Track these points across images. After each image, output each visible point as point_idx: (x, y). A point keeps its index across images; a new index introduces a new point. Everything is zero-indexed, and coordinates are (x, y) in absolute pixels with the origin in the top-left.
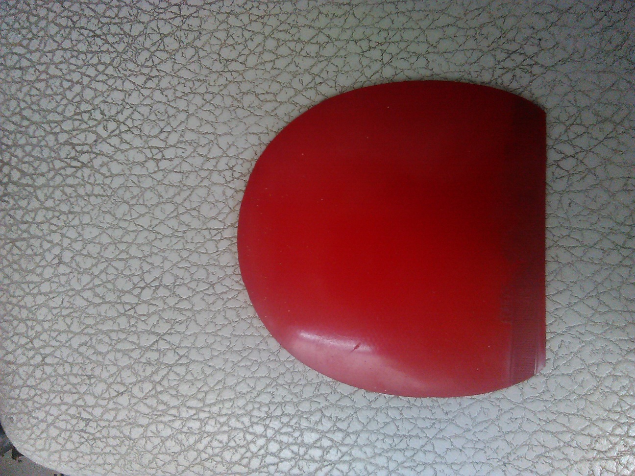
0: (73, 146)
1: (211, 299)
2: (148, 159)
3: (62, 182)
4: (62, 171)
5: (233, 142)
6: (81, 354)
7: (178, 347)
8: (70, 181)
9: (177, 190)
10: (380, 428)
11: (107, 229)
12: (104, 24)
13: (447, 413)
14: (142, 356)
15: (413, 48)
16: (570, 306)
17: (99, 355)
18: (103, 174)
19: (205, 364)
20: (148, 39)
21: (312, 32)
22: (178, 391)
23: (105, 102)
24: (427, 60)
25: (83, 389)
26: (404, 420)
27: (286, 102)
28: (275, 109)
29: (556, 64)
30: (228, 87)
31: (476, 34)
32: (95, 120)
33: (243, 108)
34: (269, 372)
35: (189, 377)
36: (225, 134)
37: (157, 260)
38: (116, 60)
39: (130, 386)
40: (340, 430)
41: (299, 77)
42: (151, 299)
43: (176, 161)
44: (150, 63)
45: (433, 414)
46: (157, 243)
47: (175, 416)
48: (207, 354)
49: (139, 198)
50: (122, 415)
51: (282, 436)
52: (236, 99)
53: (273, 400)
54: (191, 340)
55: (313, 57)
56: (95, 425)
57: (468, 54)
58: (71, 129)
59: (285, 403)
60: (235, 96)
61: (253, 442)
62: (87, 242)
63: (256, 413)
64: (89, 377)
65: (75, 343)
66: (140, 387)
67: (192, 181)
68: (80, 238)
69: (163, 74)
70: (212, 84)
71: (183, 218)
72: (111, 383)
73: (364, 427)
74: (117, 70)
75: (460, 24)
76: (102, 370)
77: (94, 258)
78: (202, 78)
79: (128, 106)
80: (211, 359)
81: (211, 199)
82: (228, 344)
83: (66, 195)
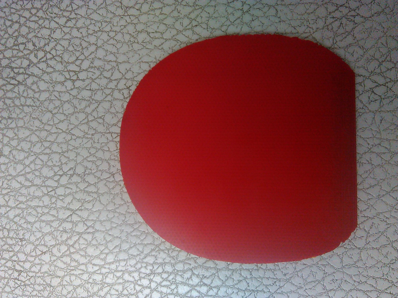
0: (12, 69)
1: (111, 185)
2: (66, 79)
3: (3, 95)
4: (4, 88)
5: (130, 69)
6: (16, 223)
8: (9, 95)
9: (88, 103)
11: (36, 130)
13: (285, 275)
14: (60, 226)
16: (379, 197)
17: (28, 224)
23: (36, 36)
25: (17, 248)
26: (253, 279)
27: (170, 39)
28: (162, 44)
32: (29, 50)
33: (138, 43)
34: (154, 241)
35: (94, 242)
36: (124, 62)
38: (45, 6)
39: (51, 247)
40: (205, 285)
41: (180, 21)
42: (67, 184)
43: (87, 82)
44: (70, 9)
47: (83, 271)
50: (45, 268)
51: (162, 288)
54: (97, 215)
55: (191, 6)
57: (307, 6)
58: (11, 56)
59: (165, 263)
60: (132, 34)
61: (141, 291)
62: (21, 140)
63: (143, 270)
64: (21, 240)
65: (11, 214)
66: (58, 249)
68: (16, 137)
69: (79, 17)
70: (115, 24)
72: (37, 245)
73: (223, 283)
74: (46, 13)
77: (26, 152)
78: (108, 20)
79: (53, 40)
81: (113, 110)
83: (6, 105)
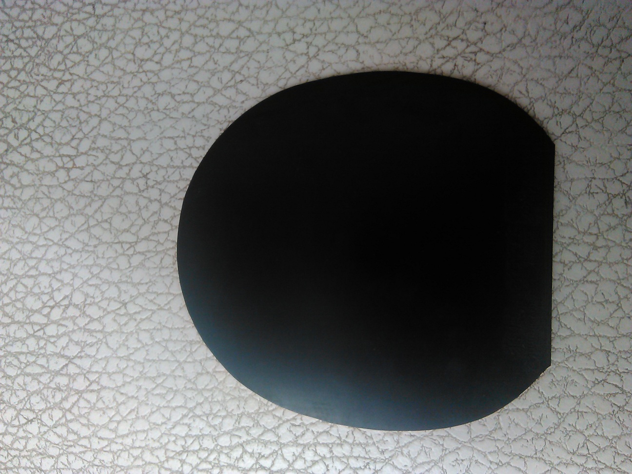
7: (88, 372)
10: (308, 467)
12: (17, 28)
15: (342, 38)
18: (13, 186)
19: (117, 391)
20: (61, 41)
21: (230, 27)
22: (88, 420)
24: (357, 51)
29: (504, 50)
30: (143, 89)
31: (412, 20)
37: (67, 277)
45: (366, 453)
46: (67, 259)
48: (119, 380)
49: (49, 210)
52: (151, 101)
53: (190, 433)
56: (5, 454)
67: (103, 190)
71: (93, 231)
75: (394, 10)
76: (12, 395)
80: (124, 385)
82: (141, 370)
